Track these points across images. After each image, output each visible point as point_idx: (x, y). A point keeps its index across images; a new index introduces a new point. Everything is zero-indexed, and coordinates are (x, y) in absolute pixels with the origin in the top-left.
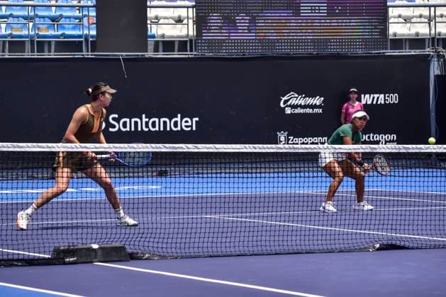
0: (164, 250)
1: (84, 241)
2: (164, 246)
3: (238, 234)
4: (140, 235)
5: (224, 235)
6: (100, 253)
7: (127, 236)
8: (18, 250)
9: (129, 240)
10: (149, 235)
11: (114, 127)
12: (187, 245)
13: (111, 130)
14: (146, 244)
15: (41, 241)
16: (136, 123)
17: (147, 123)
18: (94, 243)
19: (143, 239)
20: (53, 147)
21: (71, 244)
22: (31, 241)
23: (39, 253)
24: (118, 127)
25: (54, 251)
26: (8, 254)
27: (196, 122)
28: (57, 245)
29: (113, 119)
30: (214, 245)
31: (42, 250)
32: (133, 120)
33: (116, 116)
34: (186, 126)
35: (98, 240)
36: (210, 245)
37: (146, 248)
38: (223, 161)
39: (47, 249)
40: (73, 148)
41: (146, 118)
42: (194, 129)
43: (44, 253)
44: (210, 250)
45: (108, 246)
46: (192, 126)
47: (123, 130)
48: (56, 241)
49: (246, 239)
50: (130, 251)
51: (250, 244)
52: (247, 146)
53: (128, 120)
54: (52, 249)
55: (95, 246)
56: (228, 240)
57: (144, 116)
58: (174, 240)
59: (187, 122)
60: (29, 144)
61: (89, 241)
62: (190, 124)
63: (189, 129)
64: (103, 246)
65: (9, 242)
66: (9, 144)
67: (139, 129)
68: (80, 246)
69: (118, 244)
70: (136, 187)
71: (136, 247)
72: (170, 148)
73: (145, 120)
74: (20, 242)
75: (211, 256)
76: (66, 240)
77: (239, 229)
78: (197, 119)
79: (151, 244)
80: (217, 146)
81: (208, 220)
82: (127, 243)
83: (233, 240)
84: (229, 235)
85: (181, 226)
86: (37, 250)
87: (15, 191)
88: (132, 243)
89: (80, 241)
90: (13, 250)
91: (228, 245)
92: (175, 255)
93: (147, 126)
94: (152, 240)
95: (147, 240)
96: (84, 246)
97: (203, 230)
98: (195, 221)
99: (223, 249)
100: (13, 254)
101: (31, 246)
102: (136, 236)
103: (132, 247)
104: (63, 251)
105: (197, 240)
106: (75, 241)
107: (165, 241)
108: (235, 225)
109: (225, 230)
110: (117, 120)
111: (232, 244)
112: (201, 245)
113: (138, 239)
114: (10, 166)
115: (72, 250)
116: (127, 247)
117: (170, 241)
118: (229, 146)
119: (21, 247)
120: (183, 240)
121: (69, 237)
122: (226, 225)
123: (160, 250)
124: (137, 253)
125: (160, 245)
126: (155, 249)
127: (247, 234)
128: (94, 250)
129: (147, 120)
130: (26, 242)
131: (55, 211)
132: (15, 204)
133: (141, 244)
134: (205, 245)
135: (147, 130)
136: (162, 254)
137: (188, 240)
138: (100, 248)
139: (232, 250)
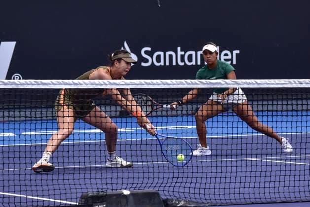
0: (202, 196)
1: (115, 187)
2: (202, 191)
3: (282, 178)
4: (175, 180)
5: (267, 179)
6: (131, 199)
7: (161, 181)
8: (43, 196)
9: (163, 185)
10: (185, 180)
11: (147, 61)
12: (227, 191)
13: (143, 64)
14: (182, 190)
15: (67, 187)
16: (171, 56)
17: (183, 57)
18: (125, 189)
19: (178, 185)
20: (81, 84)
21: (100, 190)
22: (56, 187)
23: (66, 199)
24: (151, 61)
25: (82, 197)
26: (32, 201)
27: (236, 54)
28: (85, 191)
29: (146, 52)
30: (257, 190)
31: (68, 196)
32: (168, 53)
33: (149, 49)
34: (226, 60)
35: (129, 186)
36: (251, 190)
37: (182, 195)
38: (265, 97)
39: (74, 196)
40: (101, 85)
41: (181, 51)
42: (234, 62)
43: (71, 200)
44: (252, 196)
45: (140, 191)
46: (231, 60)
47: (157, 64)
48: (83, 186)
49: (292, 184)
50: (163, 197)
51: (297, 189)
52: (292, 81)
53: (162, 53)
54: (79, 195)
55: (126, 192)
56: (272, 185)
57: (179, 49)
58: (212, 186)
59: (226, 55)
60: (54, 81)
61: (120, 186)
62: (229, 57)
63: (229, 62)
64: (135, 191)
65: (34, 188)
66: (32, 81)
67: (174, 63)
68: (110, 192)
69: (151, 190)
70: (169, 127)
71: (171, 193)
72: (207, 84)
73: (180, 53)
74: (45, 188)
75: (253, 203)
76: (94, 186)
77: (283, 173)
78: (238, 52)
79: (187, 190)
80: (259, 81)
81: (249, 163)
82: (161, 189)
83: (277, 184)
84: (272, 179)
85: (219, 169)
86: (63, 196)
87: (38, 133)
88: (166, 189)
89: (110, 186)
90: (38, 196)
91: (272, 190)
92: (214, 201)
93: (183, 60)
94: (188, 185)
95: (183, 185)
96: (115, 192)
97: (244, 174)
98: (234, 164)
99: (267, 195)
100: (38, 201)
101: (57, 192)
102: (170, 181)
103: (166, 193)
104: (92, 197)
105: (237, 185)
106: (105, 186)
107: (203, 186)
108: (279, 168)
109: (268, 174)
110: (150, 54)
111: (276, 189)
112: (242, 190)
113: (173, 185)
114: (33, 104)
115: (101, 196)
116: (161, 193)
117: (208, 186)
118: (272, 81)
119: (46, 193)
120: (222, 186)
121: (98, 182)
122: (269, 168)
123: (197, 196)
124: (172, 200)
125: (197, 191)
126: (192, 196)
127: (292, 178)
128: (125, 196)
129: (183, 53)
130: (51, 187)
131: (82, 153)
132: (39, 146)
133: (176, 189)
134: (247, 190)
135: (182, 64)
136: (200, 201)
137: (227, 185)
138: (131, 194)
139: (277, 195)
